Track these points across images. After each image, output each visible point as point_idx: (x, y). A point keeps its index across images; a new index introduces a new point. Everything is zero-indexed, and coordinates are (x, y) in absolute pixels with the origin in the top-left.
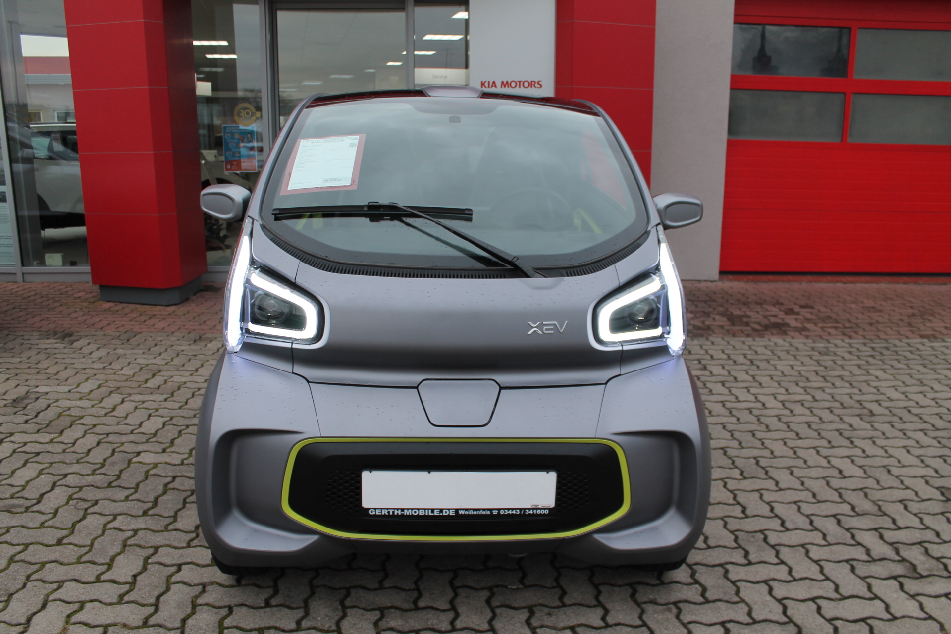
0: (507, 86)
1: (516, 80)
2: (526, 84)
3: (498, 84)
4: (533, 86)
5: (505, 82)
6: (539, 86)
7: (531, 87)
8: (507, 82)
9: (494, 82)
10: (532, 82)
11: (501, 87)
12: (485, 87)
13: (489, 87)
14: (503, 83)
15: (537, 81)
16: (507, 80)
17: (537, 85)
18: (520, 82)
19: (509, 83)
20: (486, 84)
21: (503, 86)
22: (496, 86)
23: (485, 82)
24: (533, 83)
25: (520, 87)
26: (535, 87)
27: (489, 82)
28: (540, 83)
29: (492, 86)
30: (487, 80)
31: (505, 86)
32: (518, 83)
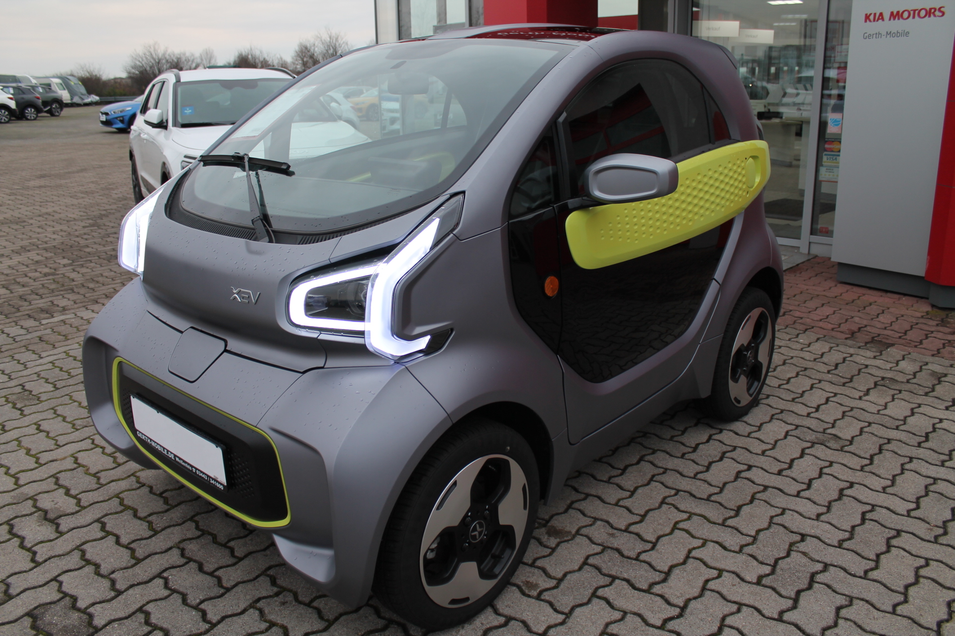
0: (897, 18)
1: (909, 9)
2: (923, 13)
3: (887, 16)
4: (932, 15)
5: (895, 13)
6: (941, 14)
7: (930, 16)
8: (898, 12)
9: (881, 14)
10: (931, 9)
11: (890, 19)
13: (874, 20)
14: (892, 13)
15: (937, 8)
16: (899, 9)
17: (937, 13)
18: (914, 11)
19: (901, 13)
20: (872, 17)
21: (892, 18)
22: (883, 19)
23: (871, 14)
24: (933, 11)
25: (914, 17)
26: (935, 16)
27: (875, 14)
28: (942, 10)
29: (879, 19)
30: (873, 12)
31: (894, 18)
32: (912, 12)
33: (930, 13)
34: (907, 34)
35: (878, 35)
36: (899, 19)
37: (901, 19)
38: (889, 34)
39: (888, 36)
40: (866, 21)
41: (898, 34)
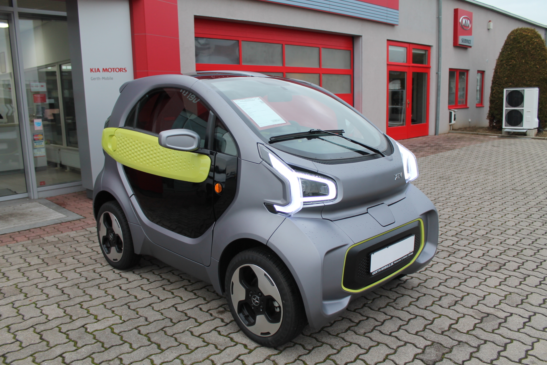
0: (106, 71)
1: (111, 68)
2: (117, 70)
3: (101, 70)
4: (122, 71)
5: (105, 69)
6: (125, 71)
7: (121, 71)
8: (106, 69)
9: (98, 69)
10: (120, 68)
11: (103, 72)
12: (93, 72)
13: (95, 72)
14: (103, 69)
15: (123, 68)
16: (106, 68)
17: (123, 70)
18: (114, 69)
19: (107, 69)
21: (104, 71)
22: (99, 71)
23: (93, 69)
24: (121, 69)
25: (114, 71)
26: (123, 71)
27: (95, 69)
28: (125, 69)
29: (97, 71)
30: (94, 68)
31: (105, 71)
32: (113, 69)
33: (120, 70)
34: (112, 79)
35: (98, 78)
36: (107, 72)
37: (108, 72)
38: (103, 78)
39: (104, 79)
40: (91, 72)
41: (108, 79)
